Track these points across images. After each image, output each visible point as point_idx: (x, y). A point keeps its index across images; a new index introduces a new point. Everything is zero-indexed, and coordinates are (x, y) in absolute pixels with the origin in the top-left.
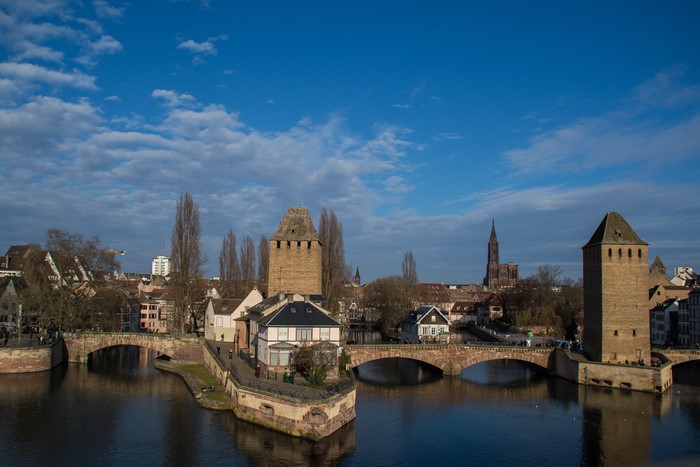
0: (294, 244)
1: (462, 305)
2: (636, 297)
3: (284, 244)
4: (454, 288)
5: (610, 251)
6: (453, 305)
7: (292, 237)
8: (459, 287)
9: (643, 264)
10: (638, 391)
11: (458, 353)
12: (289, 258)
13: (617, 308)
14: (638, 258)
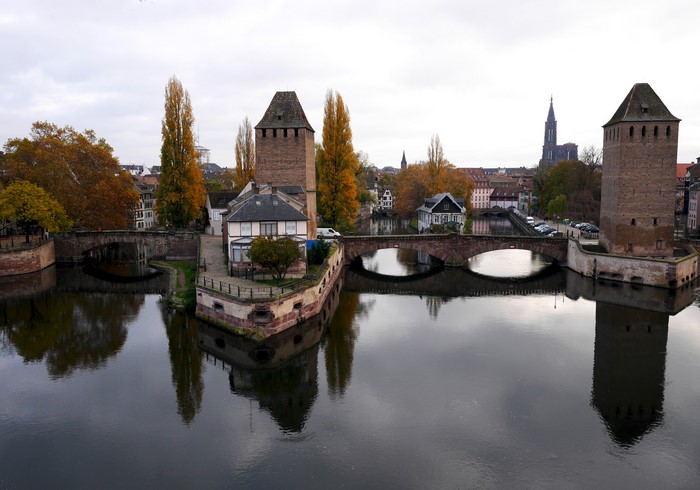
0: (280, 133)
2: (660, 181)
3: (269, 133)
4: (504, 172)
5: (632, 129)
6: (492, 190)
7: (278, 124)
9: (672, 144)
10: (650, 286)
11: (460, 244)
12: (276, 147)
13: (636, 195)
14: (665, 137)
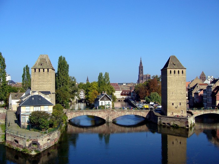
0: (42, 70)
1: (125, 91)
2: (181, 90)
3: (37, 70)
4: (125, 84)
5: (171, 71)
6: (121, 91)
7: (40, 67)
8: (126, 84)
9: (184, 76)
11: (111, 113)
12: (39, 76)
13: (173, 94)
14: (182, 74)
